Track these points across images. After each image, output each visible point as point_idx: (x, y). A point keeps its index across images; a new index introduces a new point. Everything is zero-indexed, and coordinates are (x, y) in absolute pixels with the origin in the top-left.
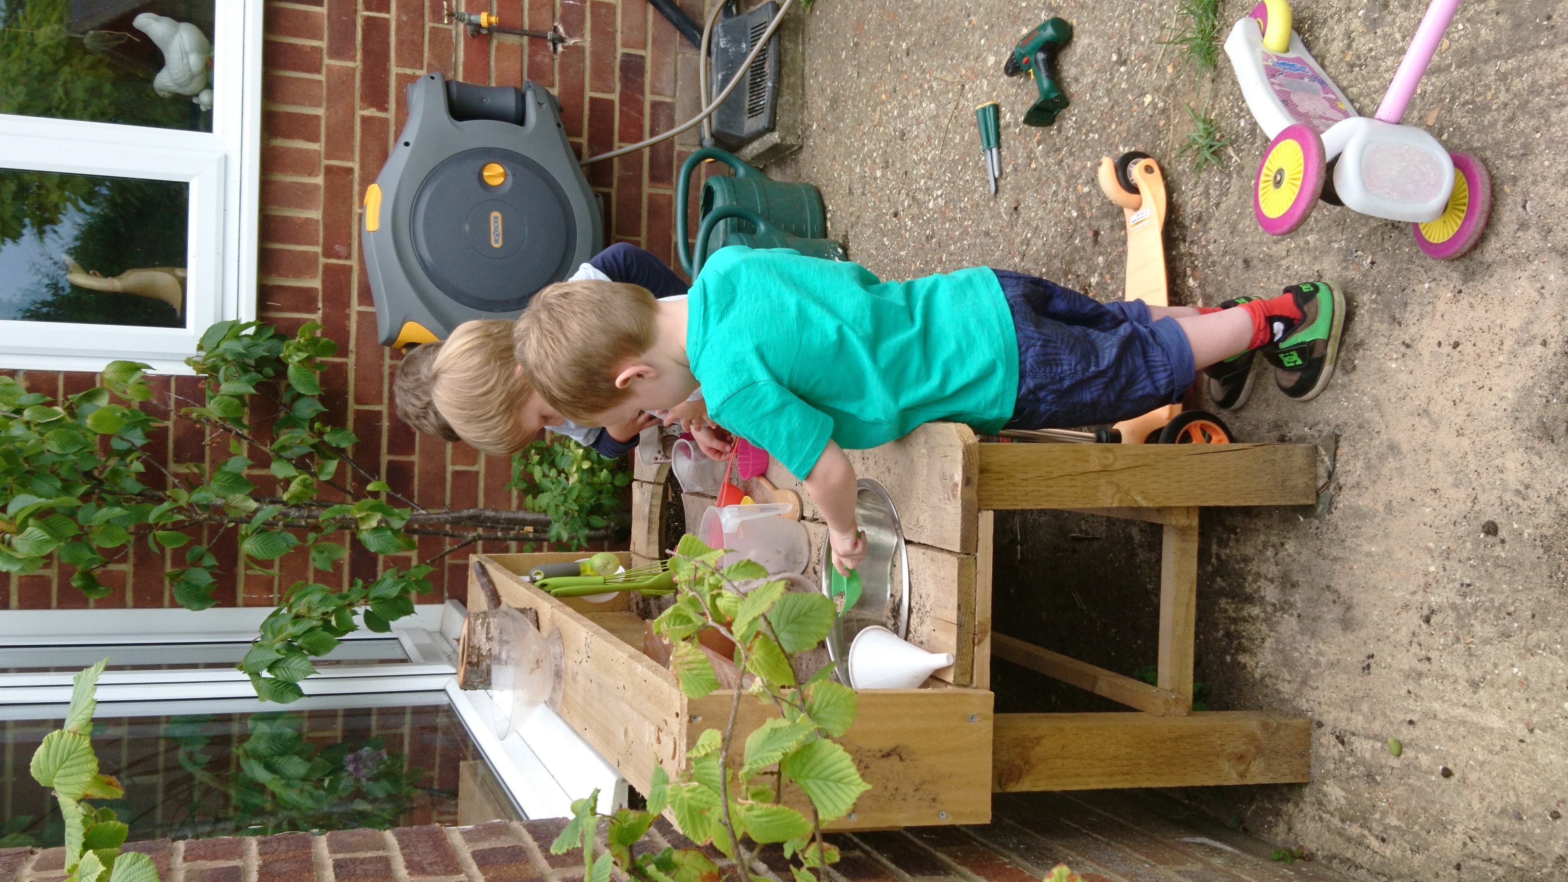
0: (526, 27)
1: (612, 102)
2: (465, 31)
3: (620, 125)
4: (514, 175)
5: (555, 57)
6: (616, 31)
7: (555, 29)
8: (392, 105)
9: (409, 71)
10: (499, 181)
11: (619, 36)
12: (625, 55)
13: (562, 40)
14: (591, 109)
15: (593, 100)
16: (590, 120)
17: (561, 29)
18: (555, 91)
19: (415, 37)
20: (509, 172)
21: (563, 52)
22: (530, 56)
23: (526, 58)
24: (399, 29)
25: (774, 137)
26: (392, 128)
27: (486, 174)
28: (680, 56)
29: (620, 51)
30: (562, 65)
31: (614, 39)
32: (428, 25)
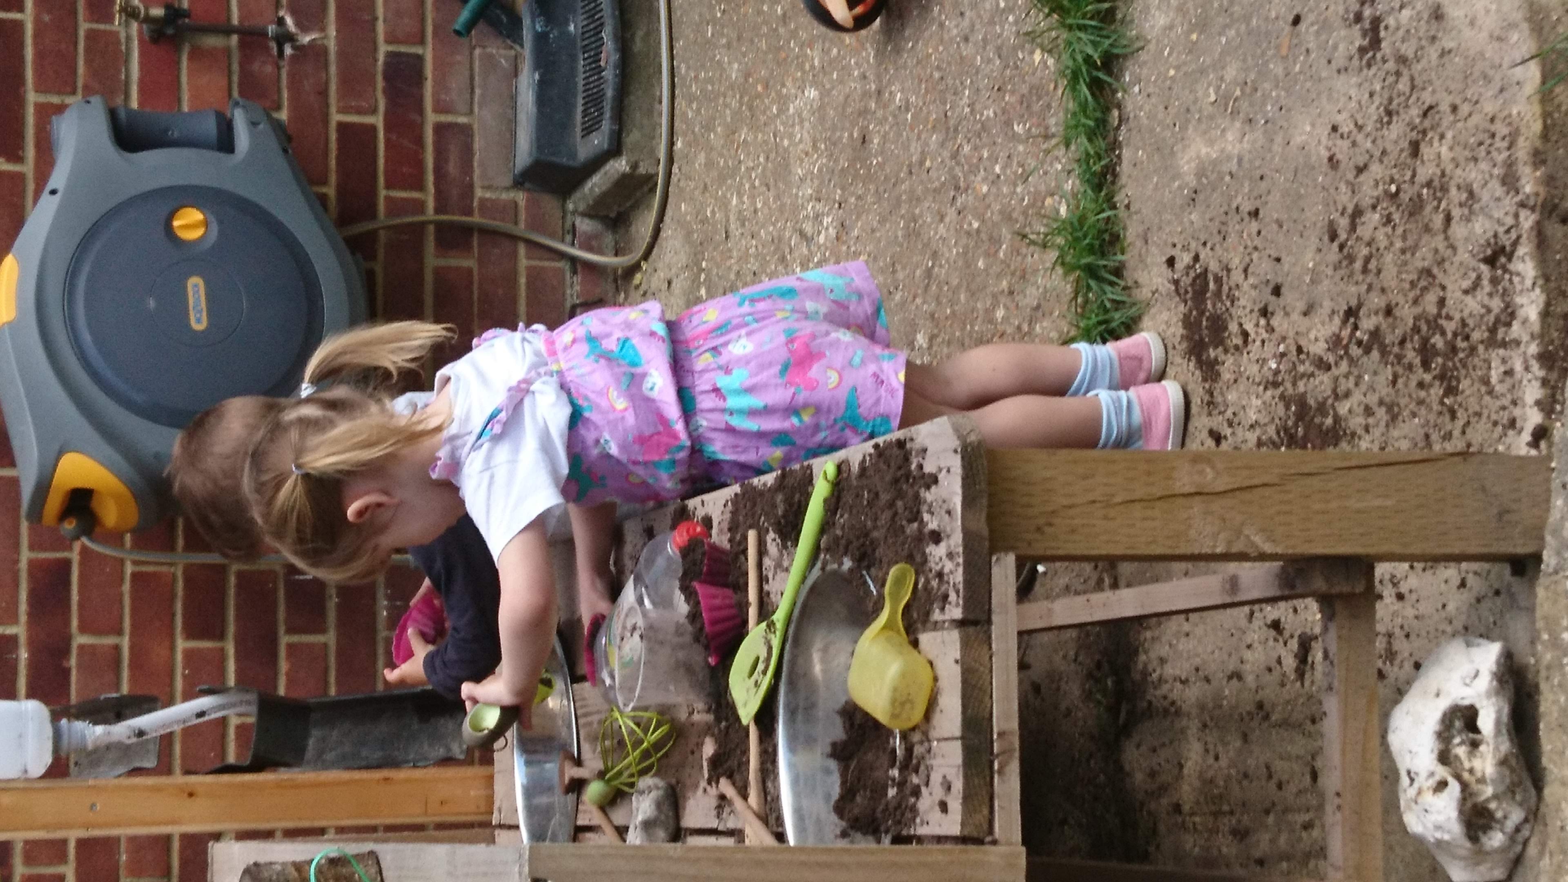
0: (235, 21)
1: (373, 128)
2: (140, 32)
3: (386, 162)
4: (220, 222)
5: (282, 63)
6: (376, 19)
7: (281, 22)
8: (30, 152)
9: (55, 100)
10: (197, 234)
11: (381, 27)
12: (390, 55)
13: (290, 38)
14: (339, 140)
15: (343, 127)
16: (338, 158)
17: (289, 21)
18: (283, 115)
19: (63, 46)
20: (212, 219)
21: (292, 56)
22: (241, 65)
23: (235, 67)
24: (38, 35)
25: (620, 165)
26: (31, 187)
27: (176, 223)
28: (477, 52)
29: (383, 49)
30: (292, 76)
31: (374, 30)
32: (83, 27)
